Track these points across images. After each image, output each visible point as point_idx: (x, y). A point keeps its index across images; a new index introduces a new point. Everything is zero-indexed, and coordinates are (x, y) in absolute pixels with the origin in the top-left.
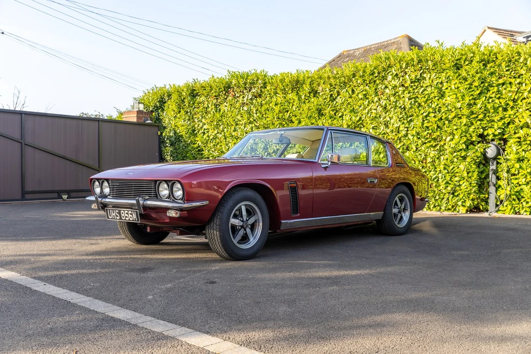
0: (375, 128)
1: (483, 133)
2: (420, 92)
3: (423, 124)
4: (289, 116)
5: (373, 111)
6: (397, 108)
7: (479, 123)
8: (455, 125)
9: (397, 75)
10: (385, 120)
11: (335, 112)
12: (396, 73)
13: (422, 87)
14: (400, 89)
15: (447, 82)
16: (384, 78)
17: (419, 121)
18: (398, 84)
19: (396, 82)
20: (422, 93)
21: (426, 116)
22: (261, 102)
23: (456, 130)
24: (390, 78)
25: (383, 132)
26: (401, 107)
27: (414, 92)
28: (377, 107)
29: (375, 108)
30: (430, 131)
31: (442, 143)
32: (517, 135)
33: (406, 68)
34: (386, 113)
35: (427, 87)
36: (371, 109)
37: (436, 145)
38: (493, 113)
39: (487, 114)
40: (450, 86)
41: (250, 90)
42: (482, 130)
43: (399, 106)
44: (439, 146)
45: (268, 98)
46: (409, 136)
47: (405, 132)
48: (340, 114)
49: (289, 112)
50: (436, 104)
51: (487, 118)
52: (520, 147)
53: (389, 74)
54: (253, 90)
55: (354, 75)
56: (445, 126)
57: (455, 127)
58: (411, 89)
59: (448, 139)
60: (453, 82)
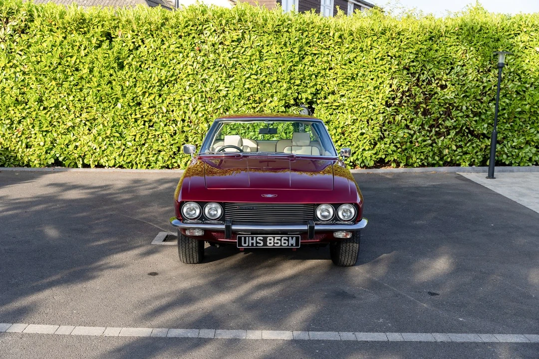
0: (191, 85)
1: (298, 97)
2: (241, 52)
3: (244, 85)
4: (75, 62)
5: (189, 67)
6: (217, 66)
7: (296, 87)
8: (275, 88)
9: (215, 31)
10: (203, 78)
11: (140, 63)
12: (214, 29)
13: (242, 47)
14: (220, 46)
15: (268, 46)
16: (201, 32)
17: (241, 82)
18: (217, 41)
19: (214, 39)
20: (242, 53)
21: (248, 78)
22: (28, 39)
23: (276, 93)
24: (208, 32)
25: (201, 90)
26: (221, 66)
27: (233, 52)
28: (193, 62)
29: (191, 63)
30: (252, 93)
31: (262, 105)
32: (326, 101)
33: (226, 25)
34: (204, 70)
35: (247, 47)
36: (186, 65)
37: (257, 106)
38: (308, 80)
39: (304, 81)
40: (271, 50)
41: (7, 22)
42: (297, 94)
43: (219, 65)
44: (259, 108)
45: (38, 36)
46: (230, 96)
47: (226, 92)
48: (146, 67)
49: (74, 58)
50: (257, 66)
51: (303, 84)
52: (327, 111)
53: (207, 29)
54: (12, 23)
55: (163, 24)
56: (266, 89)
57: (275, 91)
58: (231, 48)
59: (269, 101)
60: (274, 47)
